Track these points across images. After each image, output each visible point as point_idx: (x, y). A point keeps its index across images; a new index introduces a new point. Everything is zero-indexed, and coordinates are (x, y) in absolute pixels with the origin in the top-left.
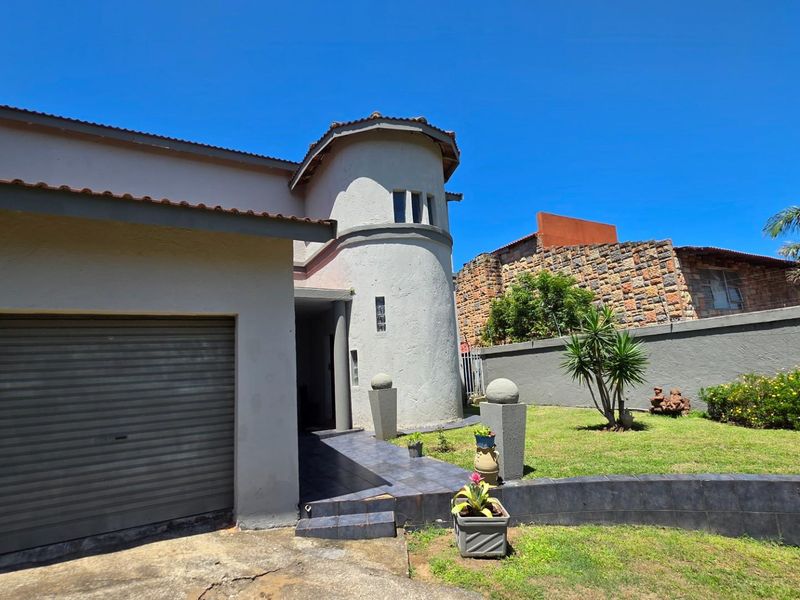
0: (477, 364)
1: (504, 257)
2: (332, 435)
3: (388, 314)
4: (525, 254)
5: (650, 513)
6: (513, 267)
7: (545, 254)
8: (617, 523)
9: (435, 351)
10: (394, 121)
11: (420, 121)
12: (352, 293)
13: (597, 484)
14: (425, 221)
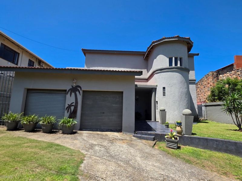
0: (203, 108)
1: (220, 72)
2: (150, 122)
3: (166, 92)
4: (229, 71)
5: (229, 150)
6: (224, 76)
7: (237, 71)
8: (217, 151)
9: (180, 102)
10: (169, 38)
11: (177, 36)
12: (157, 86)
13: (212, 139)
14: (179, 65)
